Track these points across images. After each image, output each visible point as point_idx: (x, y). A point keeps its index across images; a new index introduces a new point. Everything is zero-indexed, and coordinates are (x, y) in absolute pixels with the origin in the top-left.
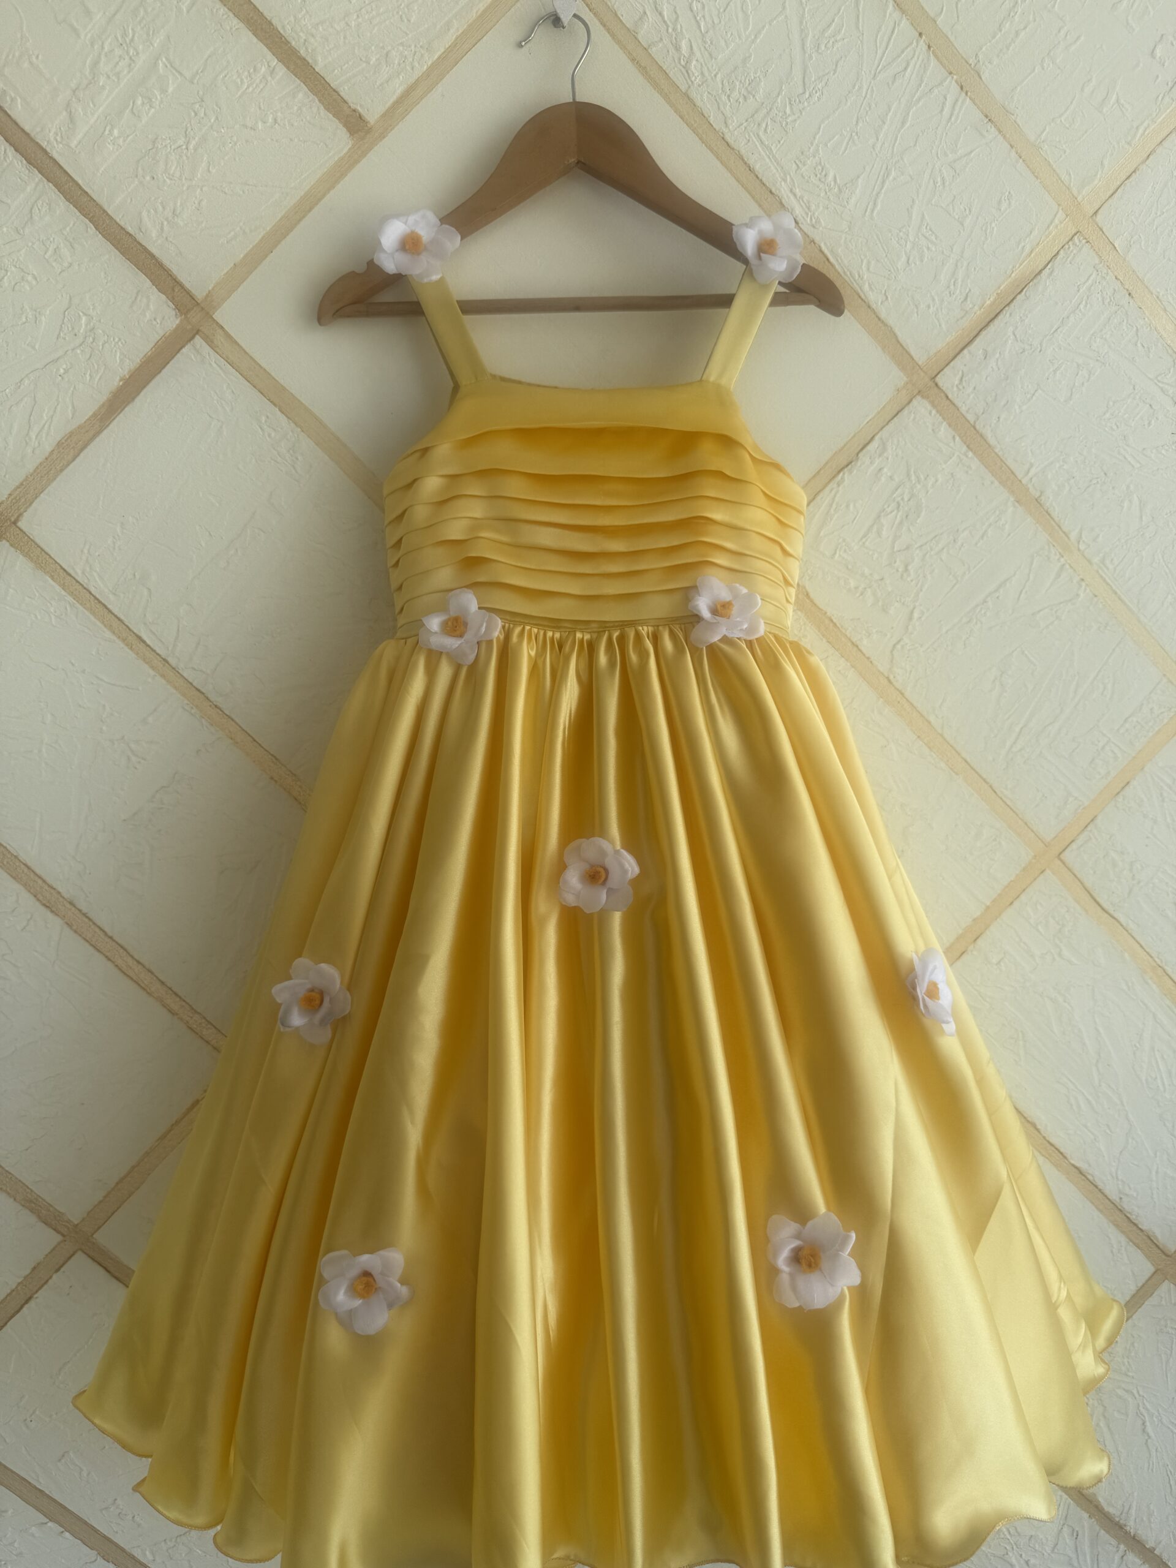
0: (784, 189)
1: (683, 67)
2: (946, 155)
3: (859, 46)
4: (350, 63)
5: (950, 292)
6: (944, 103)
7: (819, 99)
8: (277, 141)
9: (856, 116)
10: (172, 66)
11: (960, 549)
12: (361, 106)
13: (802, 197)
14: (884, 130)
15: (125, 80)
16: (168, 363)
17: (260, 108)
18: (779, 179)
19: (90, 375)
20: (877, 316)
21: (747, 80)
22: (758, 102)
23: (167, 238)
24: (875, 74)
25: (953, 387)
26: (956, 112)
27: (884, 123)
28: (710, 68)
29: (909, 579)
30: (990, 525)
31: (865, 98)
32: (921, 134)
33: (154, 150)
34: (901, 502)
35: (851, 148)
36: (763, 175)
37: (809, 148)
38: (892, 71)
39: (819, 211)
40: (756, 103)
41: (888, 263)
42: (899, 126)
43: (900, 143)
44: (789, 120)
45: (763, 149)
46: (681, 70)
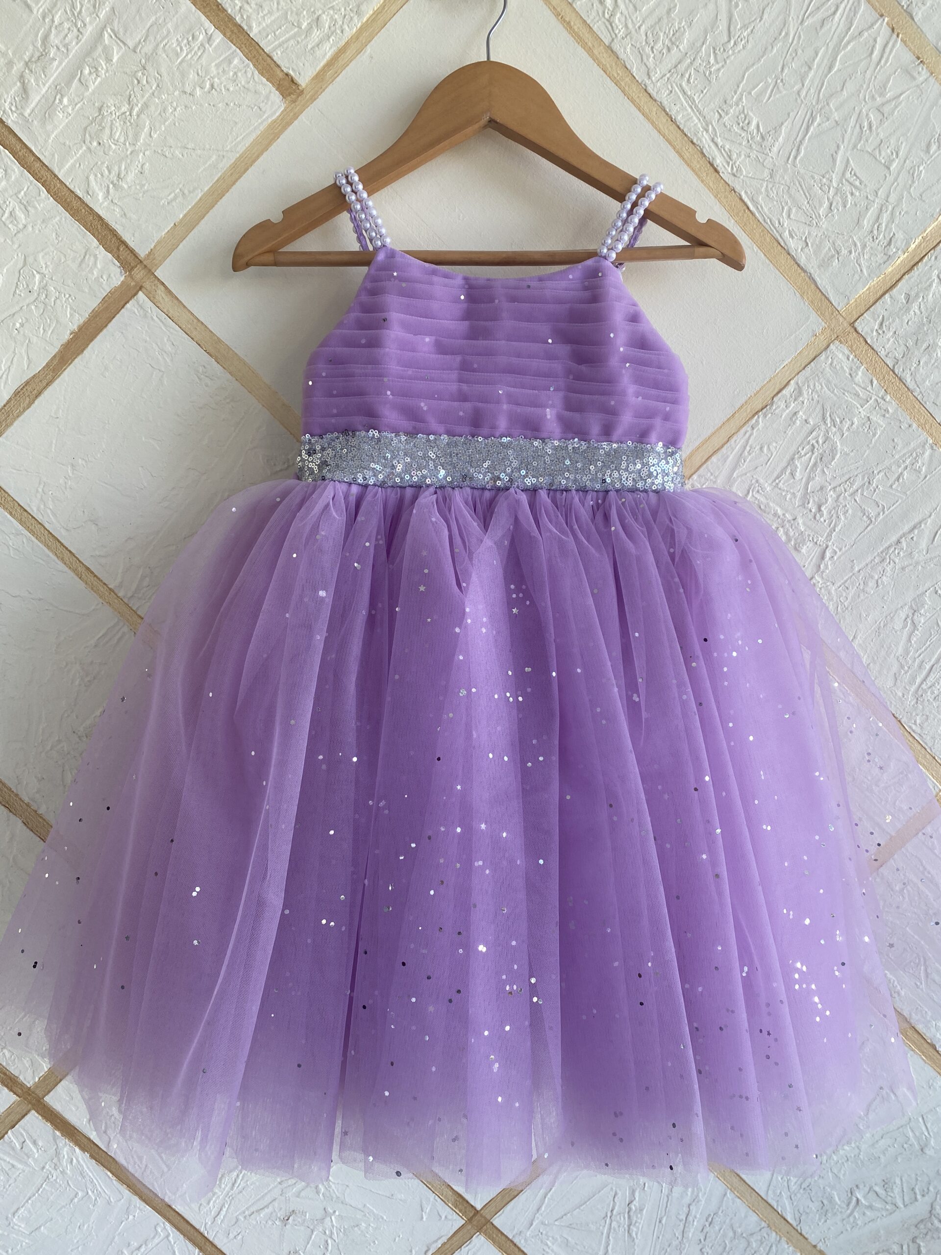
0: (706, 139)
1: (607, 20)
2: (873, 96)
4: (283, 28)
5: (873, 237)
6: (874, 46)
7: (744, 47)
8: (214, 106)
9: (782, 62)
10: (116, 36)
11: (875, 491)
12: (293, 69)
13: (723, 147)
14: (810, 76)
15: (74, 51)
16: (114, 317)
17: (198, 74)
18: (701, 129)
19: (43, 329)
20: (796, 263)
21: (671, 31)
22: (682, 52)
23: (112, 201)
24: (803, 19)
25: (872, 332)
26: (885, 56)
27: (810, 68)
28: (634, 19)
29: (822, 519)
30: (906, 468)
31: (791, 44)
32: (848, 79)
33: (100, 117)
34: (816, 444)
35: (775, 96)
36: (685, 126)
37: (733, 97)
38: (819, 16)
39: (740, 160)
40: (680, 54)
41: (810, 210)
42: (826, 71)
43: (826, 89)
44: (712, 70)
45: (685, 99)
46: (605, 23)
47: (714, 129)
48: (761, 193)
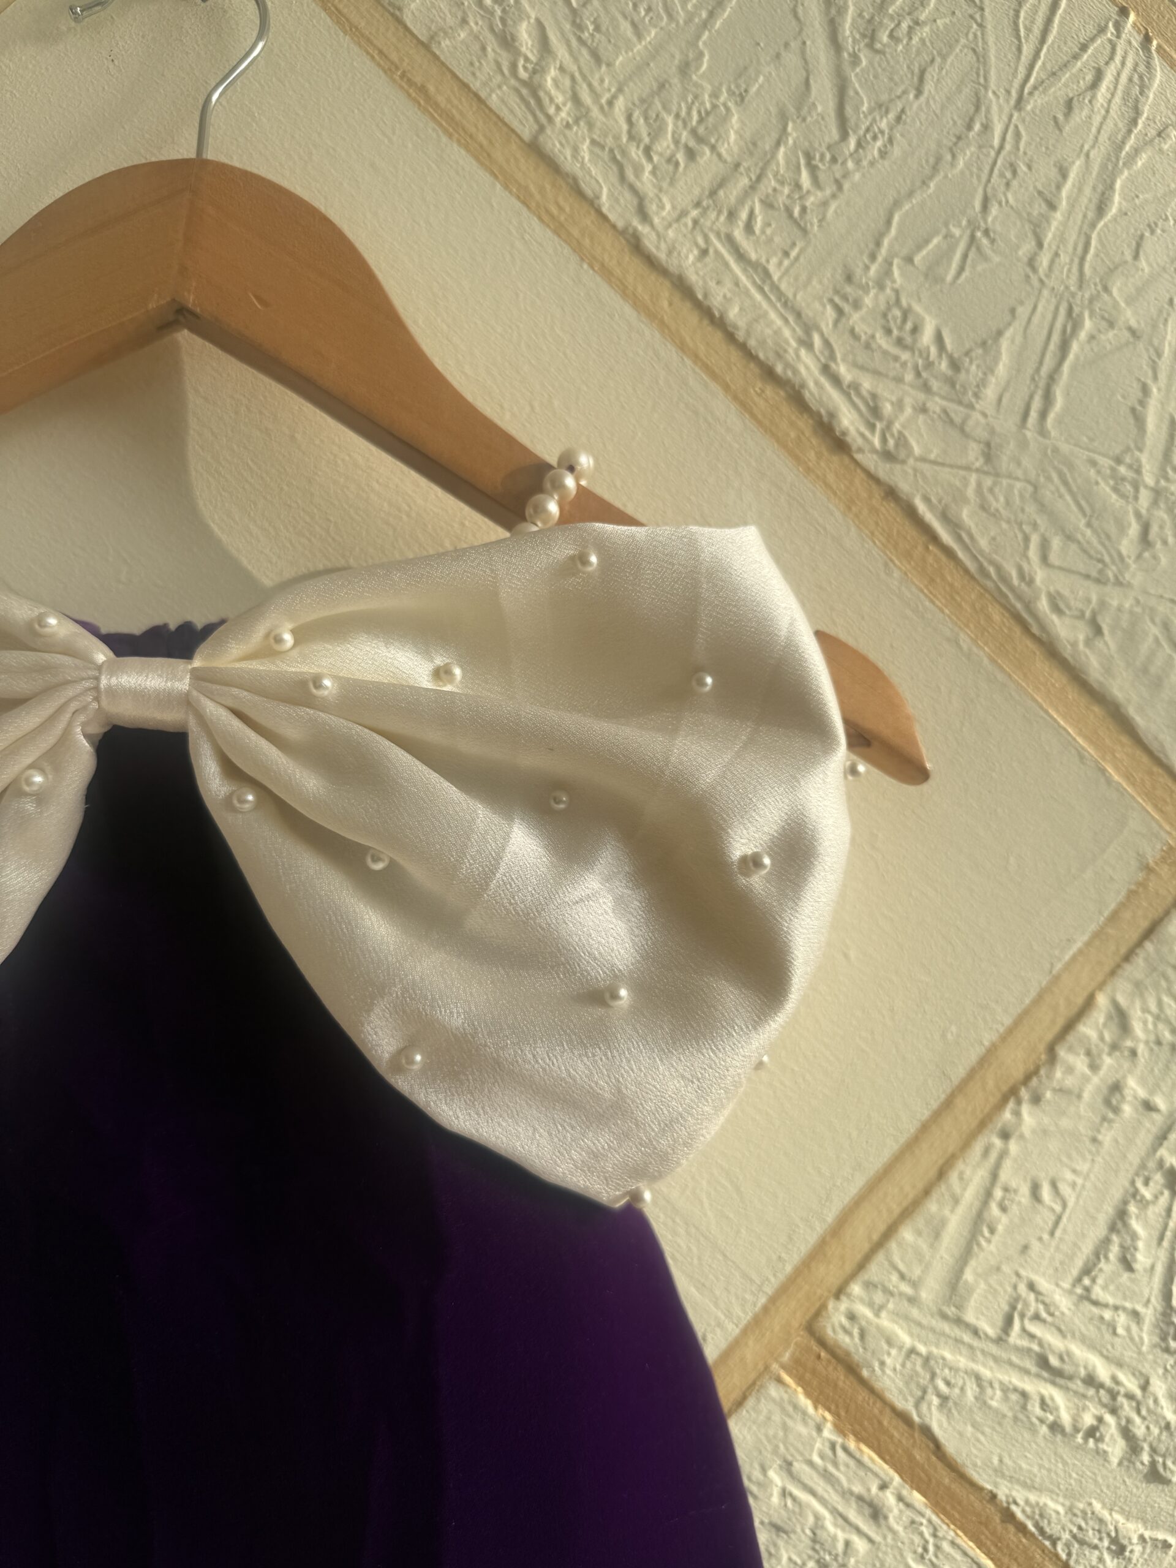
0: (807, 368)
1: (525, 83)
3: (975, 35)
7: (883, 154)
9: (980, 191)
13: (855, 386)
14: (1054, 224)
18: (794, 344)
21: (695, 112)
22: (725, 162)
24: (1021, 96)
27: (1052, 206)
28: (595, 84)
31: (999, 152)
32: (1147, 234)
35: (974, 267)
36: (748, 333)
37: (867, 268)
38: (1060, 90)
39: (902, 418)
40: (721, 165)
41: (1095, 541)
42: (1091, 215)
43: (1097, 255)
44: (808, 204)
45: (745, 270)
46: (517, 91)
47: (827, 343)
48: (966, 501)
